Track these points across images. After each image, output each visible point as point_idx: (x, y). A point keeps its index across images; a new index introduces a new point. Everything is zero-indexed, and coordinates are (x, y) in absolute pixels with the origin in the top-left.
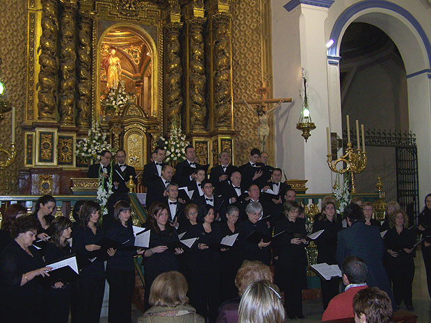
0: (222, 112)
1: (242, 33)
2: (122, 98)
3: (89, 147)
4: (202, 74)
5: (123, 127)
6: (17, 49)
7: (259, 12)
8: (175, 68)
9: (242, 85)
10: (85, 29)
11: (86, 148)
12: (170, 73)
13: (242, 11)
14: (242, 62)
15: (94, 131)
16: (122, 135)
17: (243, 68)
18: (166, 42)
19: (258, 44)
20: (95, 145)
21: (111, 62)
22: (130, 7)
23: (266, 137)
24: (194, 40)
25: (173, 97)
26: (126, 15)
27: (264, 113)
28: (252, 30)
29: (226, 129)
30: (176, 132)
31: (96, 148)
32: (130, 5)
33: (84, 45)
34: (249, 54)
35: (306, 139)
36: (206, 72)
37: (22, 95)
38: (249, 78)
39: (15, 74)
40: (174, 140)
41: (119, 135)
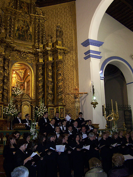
0: (60, 97)
1: (67, 67)
2: (19, 91)
3: (9, 110)
4: (52, 82)
5: (21, 103)
7: (73, 59)
8: (41, 80)
9: (67, 87)
10: (7, 63)
11: (7, 111)
12: (39, 81)
13: (67, 59)
14: (67, 78)
15: (10, 104)
16: (21, 106)
17: (67, 80)
18: (37, 69)
19: (73, 72)
20: (11, 110)
21: (13, 76)
22: (23, 56)
23: (78, 107)
24: (49, 69)
25: (40, 91)
26: (22, 59)
27: (77, 98)
28: (71, 66)
29: (61, 104)
30: (42, 105)
31: (11, 111)
32: (24, 55)
33: (6, 70)
34: (70, 75)
35: (95, 108)
36: (53, 82)
38: (70, 84)
40: (41, 108)
41: (20, 106)
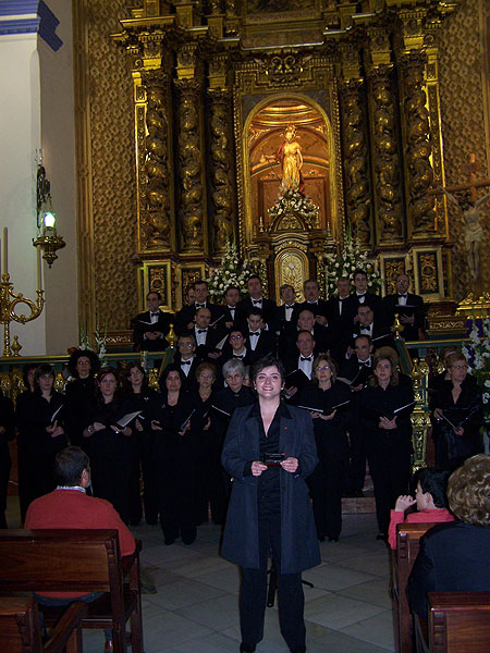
0: (420, 206)
1: (454, 76)
3: (220, 281)
4: (391, 154)
5: (272, 248)
6: (121, 159)
7: (478, 35)
8: (355, 149)
9: (458, 161)
10: (218, 113)
11: (216, 283)
13: (452, 39)
14: (455, 123)
15: (228, 257)
16: (271, 259)
17: (457, 133)
18: (343, 110)
19: (479, 90)
20: (228, 277)
21: (286, 151)
22: (284, 68)
23: (476, 244)
24: (377, 101)
25: (355, 193)
26: (280, 82)
28: (469, 67)
29: (425, 236)
30: (350, 248)
31: (230, 281)
32: (283, 65)
34: (466, 109)
36: (396, 150)
37: (130, 219)
38: (468, 148)
39: (118, 193)
40: (348, 260)
41: (267, 260)
